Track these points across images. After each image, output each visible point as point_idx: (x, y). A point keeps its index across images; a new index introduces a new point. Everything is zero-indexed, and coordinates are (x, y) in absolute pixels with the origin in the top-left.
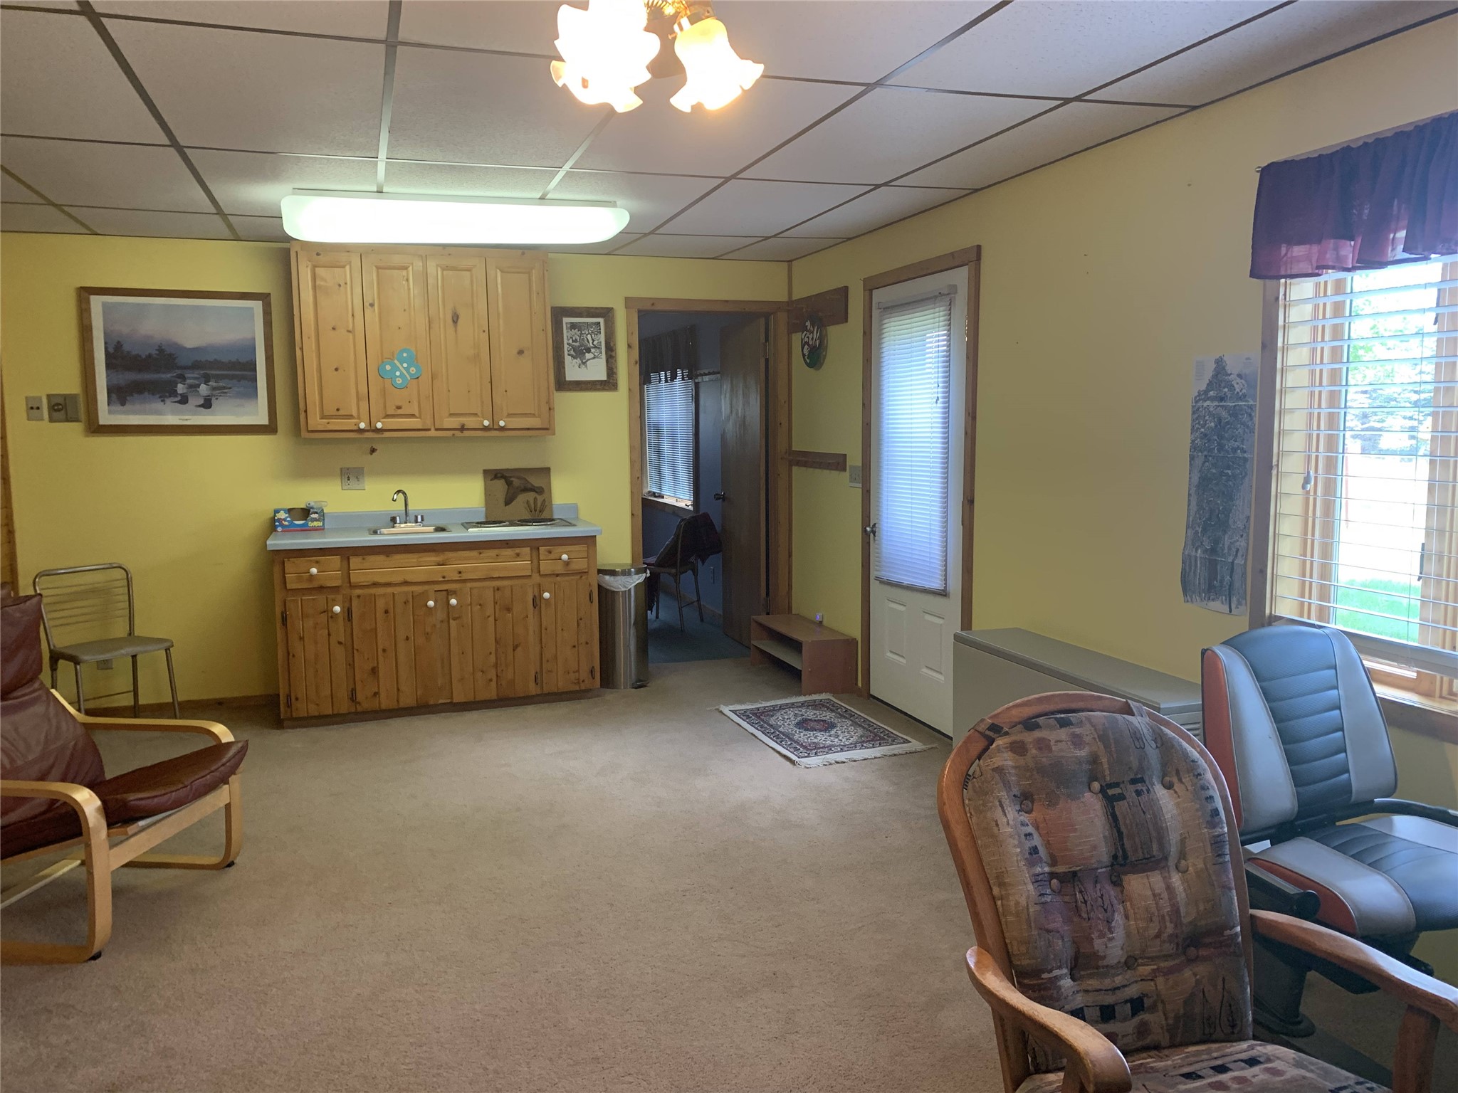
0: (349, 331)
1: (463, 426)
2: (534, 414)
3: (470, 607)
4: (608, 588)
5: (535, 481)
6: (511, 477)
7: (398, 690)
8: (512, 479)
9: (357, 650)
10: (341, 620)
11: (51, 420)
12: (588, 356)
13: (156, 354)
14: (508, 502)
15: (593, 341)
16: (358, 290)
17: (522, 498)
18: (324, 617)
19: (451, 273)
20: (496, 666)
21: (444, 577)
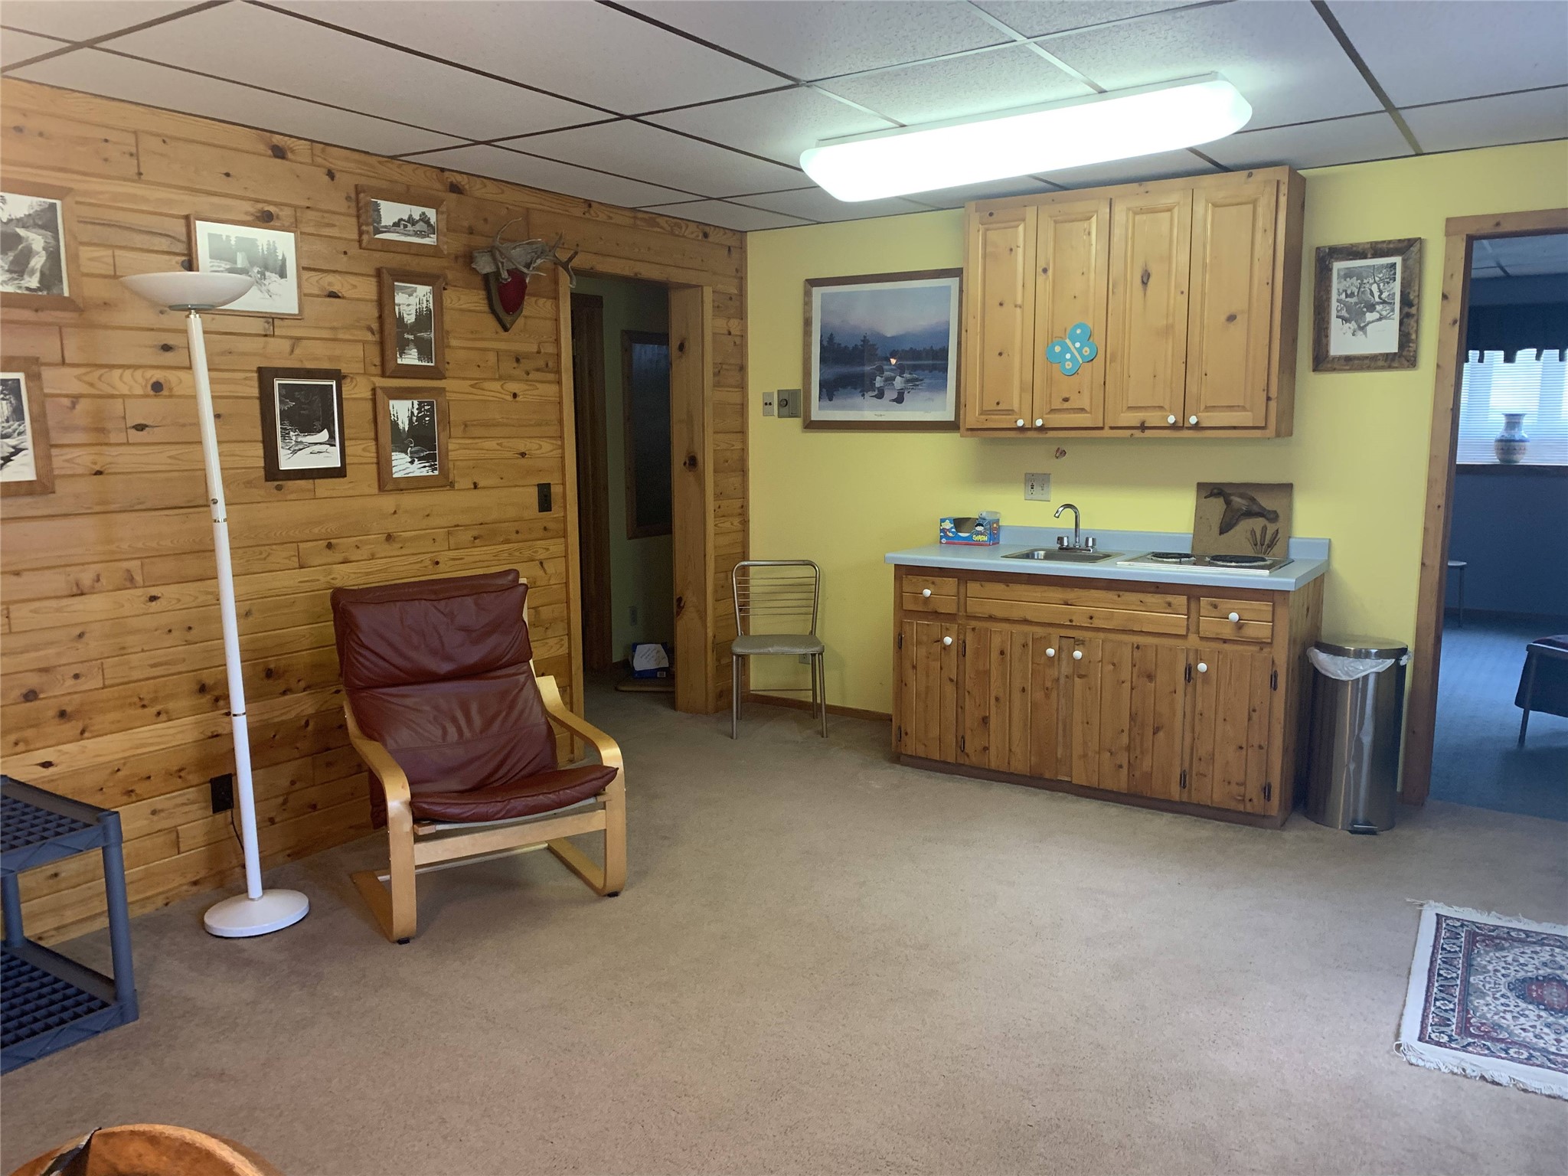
0: (1016, 306)
1: (1143, 423)
2: (1243, 407)
3: (1100, 664)
5: (1267, 502)
6: (1231, 495)
7: (1010, 750)
8: (1232, 498)
10: (954, 653)
11: (779, 416)
12: (1370, 316)
13: (862, 346)
14: (1225, 528)
15: (1381, 292)
16: (1031, 253)
17: (1245, 526)
18: (937, 647)
19: (1144, 217)
20: (1128, 748)
21: (1071, 621)
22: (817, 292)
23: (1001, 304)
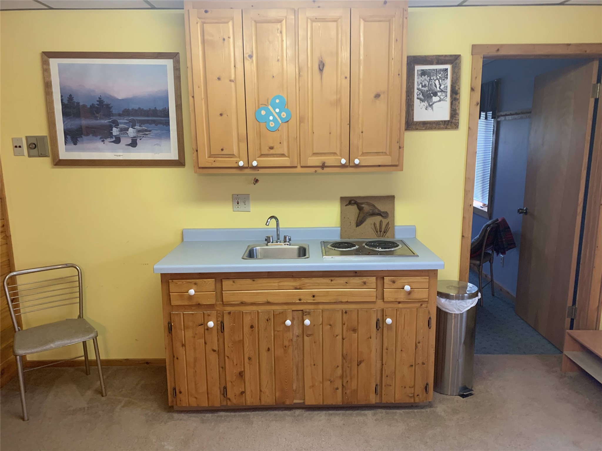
0: (231, 81)
1: (324, 163)
2: (385, 153)
3: (321, 325)
4: (444, 309)
5: (381, 207)
6: (362, 204)
7: (261, 391)
8: (363, 205)
9: (228, 357)
10: (215, 332)
11: (30, 156)
12: (435, 99)
13: (97, 104)
14: (359, 224)
15: (440, 85)
16: (239, 43)
17: (370, 221)
18: (201, 329)
19: (319, 24)
20: (342, 377)
21: (300, 300)
22: (54, 63)
23: (219, 79)
